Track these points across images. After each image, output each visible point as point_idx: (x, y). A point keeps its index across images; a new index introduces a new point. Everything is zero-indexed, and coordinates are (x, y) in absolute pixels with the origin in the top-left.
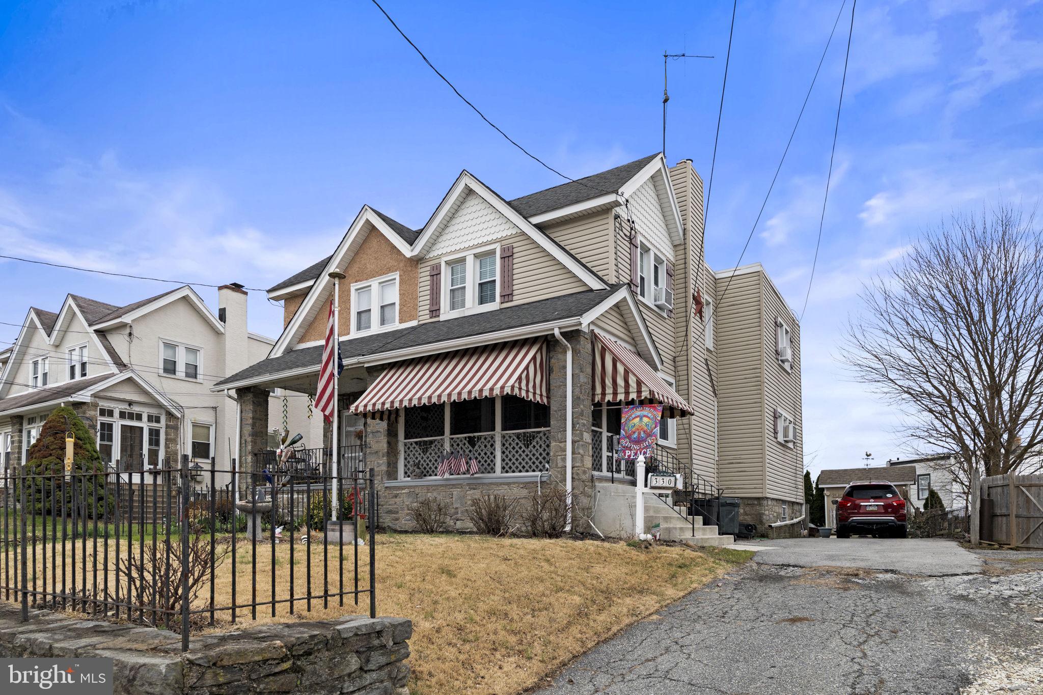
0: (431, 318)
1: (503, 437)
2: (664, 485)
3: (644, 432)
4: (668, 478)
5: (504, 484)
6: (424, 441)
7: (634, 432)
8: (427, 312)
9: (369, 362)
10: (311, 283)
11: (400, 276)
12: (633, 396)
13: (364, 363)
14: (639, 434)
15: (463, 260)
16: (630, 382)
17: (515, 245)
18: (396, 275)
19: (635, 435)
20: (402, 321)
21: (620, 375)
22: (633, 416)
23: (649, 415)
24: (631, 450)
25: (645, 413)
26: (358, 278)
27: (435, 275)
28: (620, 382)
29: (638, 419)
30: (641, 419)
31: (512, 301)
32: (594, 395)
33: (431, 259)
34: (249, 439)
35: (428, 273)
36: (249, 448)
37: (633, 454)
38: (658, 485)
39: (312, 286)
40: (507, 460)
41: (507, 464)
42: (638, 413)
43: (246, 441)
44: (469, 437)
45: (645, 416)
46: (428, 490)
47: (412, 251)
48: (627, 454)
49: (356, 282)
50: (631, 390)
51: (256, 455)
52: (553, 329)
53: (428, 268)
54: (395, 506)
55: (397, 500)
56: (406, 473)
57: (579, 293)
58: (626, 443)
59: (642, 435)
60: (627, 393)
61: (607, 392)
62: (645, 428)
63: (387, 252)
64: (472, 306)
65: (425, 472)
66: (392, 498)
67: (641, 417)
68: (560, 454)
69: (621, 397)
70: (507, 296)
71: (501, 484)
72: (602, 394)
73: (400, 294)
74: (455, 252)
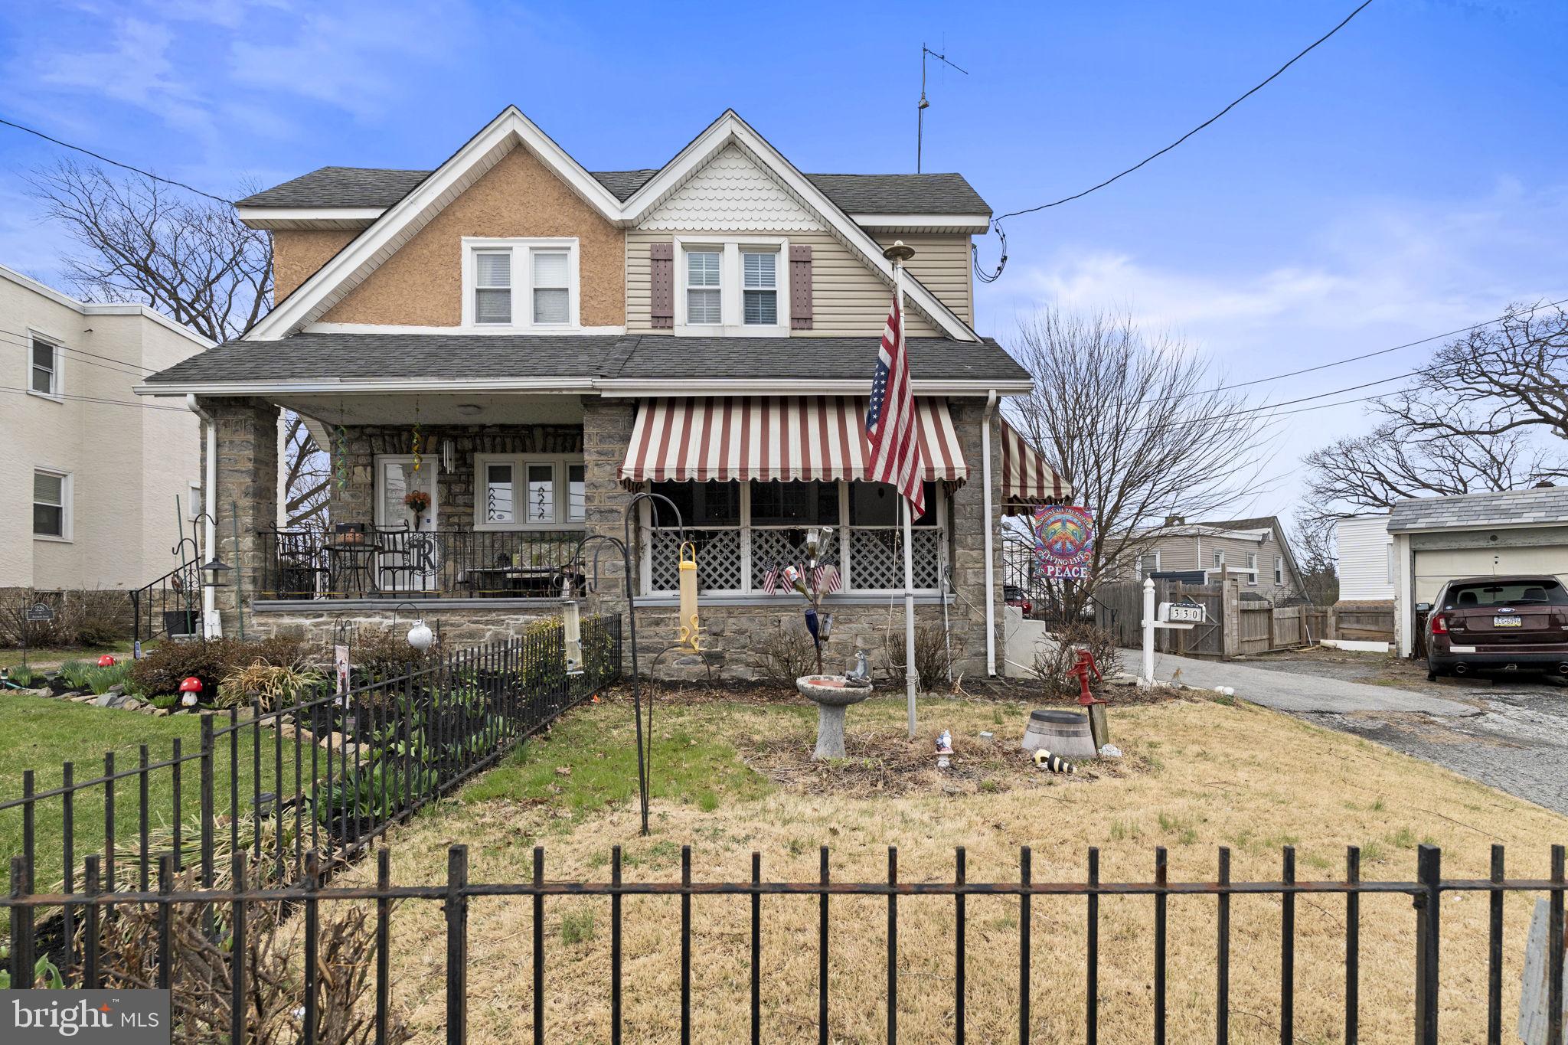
0: (654, 327)
1: (853, 534)
2: (1188, 619)
3: (1071, 542)
4: (1193, 610)
5: (879, 606)
6: (697, 532)
7: (1056, 542)
8: (648, 317)
9: (612, 390)
10: (373, 214)
11: (582, 246)
12: (1049, 492)
13: (601, 390)
14: (1064, 544)
15: (720, 248)
16: (1045, 474)
17: (814, 247)
18: (575, 244)
19: (1058, 546)
20: (585, 322)
21: (1030, 462)
22: (1052, 519)
23: (1075, 520)
24: (1054, 565)
25: (1069, 517)
26: (479, 229)
27: (662, 259)
28: (1031, 472)
29: (1058, 525)
30: (1064, 524)
31: (811, 329)
32: (1007, 485)
33: (650, 233)
34: (246, 502)
35: (648, 255)
36: (248, 520)
37: (1057, 571)
38: (1179, 618)
39: (374, 221)
40: (859, 569)
41: (859, 575)
42: (1059, 516)
43: (235, 506)
44: (792, 531)
45: (1069, 521)
46: (730, 613)
47: (622, 211)
48: (1050, 571)
49: (475, 235)
50: (1046, 484)
51: (260, 534)
52: (988, 391)
53: (648, 246)
54: (657, 640)
55: (661, 630)
56: (655, 582)
57: (926, 338)
58: (1046, 555)
59: (1069, 546)
60: (1040, 488)
61: (1012, 483)
62: (1073, 538)
63: (551, 200)
64: (732, 322)
65: (709, 581)
66: (650, 625)
67: (1064, 522)
68: (970, 565)
69: (1032, 492)
70: (802, 319)
71: (874, 606)
72: (1004, 486)
73: (582, 277)
74: (711, 232)
